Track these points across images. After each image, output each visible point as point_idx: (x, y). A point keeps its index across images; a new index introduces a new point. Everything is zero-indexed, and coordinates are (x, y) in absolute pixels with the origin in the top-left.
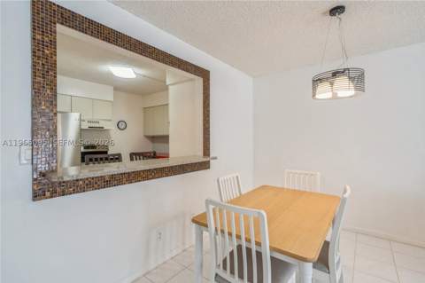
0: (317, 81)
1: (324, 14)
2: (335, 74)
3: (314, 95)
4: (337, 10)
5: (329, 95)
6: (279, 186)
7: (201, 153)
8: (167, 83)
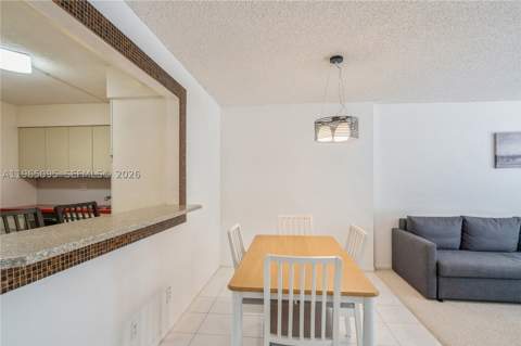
0: (319, 123)
1: (326, 58)
2: (335, 119)
3: (316, 138)
4: (336, 59)
5: (329, 139)
6: (274, 233)
7: (176, 201)
8: (108, 96)
